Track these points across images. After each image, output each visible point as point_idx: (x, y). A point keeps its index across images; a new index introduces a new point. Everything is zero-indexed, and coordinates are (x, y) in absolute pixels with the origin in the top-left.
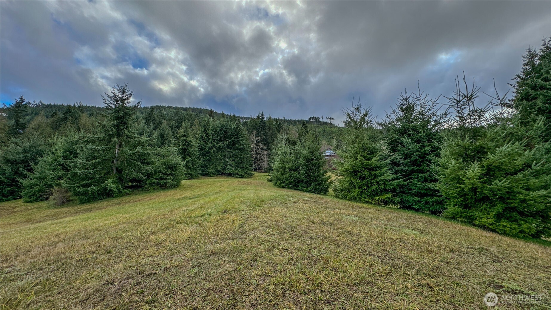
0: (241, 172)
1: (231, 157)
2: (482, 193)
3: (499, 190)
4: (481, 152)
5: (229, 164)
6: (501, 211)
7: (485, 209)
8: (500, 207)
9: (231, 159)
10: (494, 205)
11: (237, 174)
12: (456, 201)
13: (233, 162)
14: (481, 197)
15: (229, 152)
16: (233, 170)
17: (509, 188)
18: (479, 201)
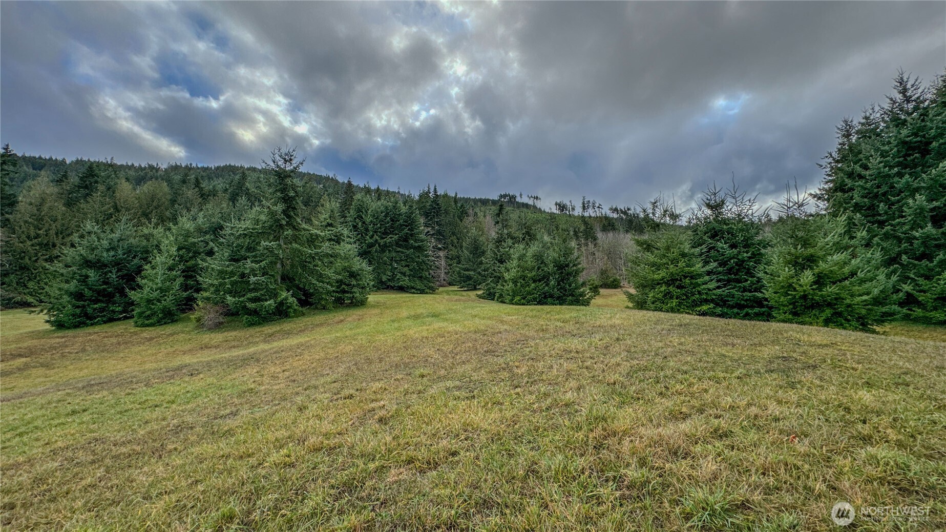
0: (419, 285)
1: (401, 260)
2: (812, 299)
3: (829, 296)
4: (811, 261)
5: (399, 272)
6: (829, 315)
7: (815, 315)
8: (828, 312)
9: (403, 263)
10: (823, 311)
11: (413, 288)
12: (786, 308)
13: (406, 269)
14: (810, 304)
15: (398, 252)
16: (405, 281)
17: (837, 294)
18: (808, 308)
